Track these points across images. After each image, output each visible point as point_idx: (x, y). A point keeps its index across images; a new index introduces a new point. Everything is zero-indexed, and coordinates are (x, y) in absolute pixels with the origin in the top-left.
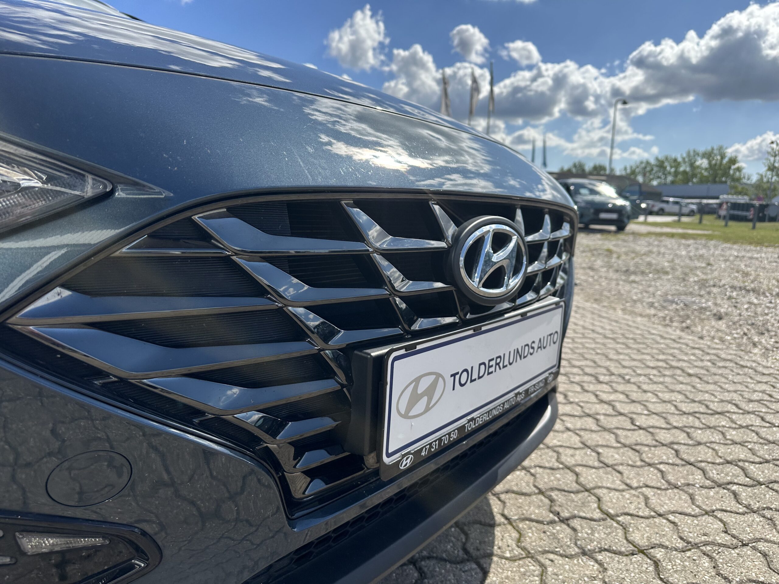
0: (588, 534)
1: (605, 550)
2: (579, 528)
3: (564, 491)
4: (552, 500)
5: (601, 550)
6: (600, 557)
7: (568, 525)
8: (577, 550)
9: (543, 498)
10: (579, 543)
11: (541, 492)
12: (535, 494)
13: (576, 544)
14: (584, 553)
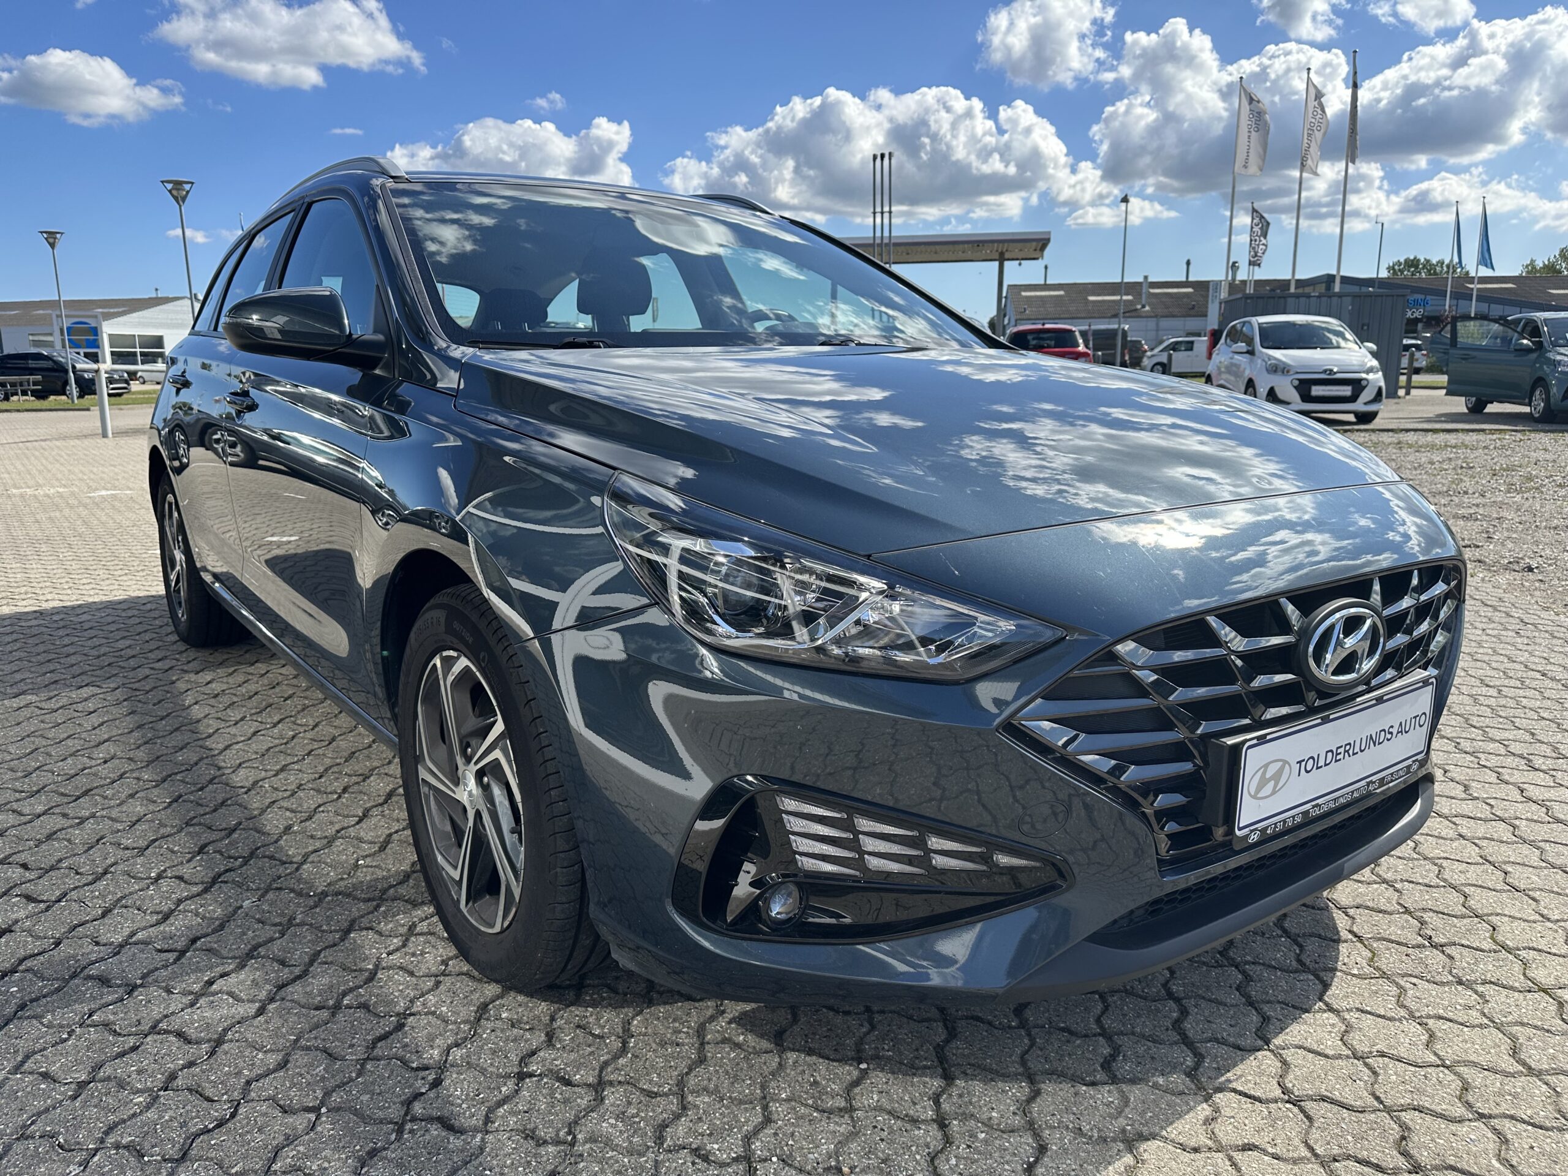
0: (1468, 963)
1: (1491, 982)
2: (1457, 957)
3: (1443, 914)
4: (1423, 923)
5: (1484, 982)
6: (1480, 989)
7: (1443, 952)
8: (1451, 978)
9: (1410, 918)
10: (1454, 971)
11: (1407, 911)
12: (1399, 913)
13: (1450, 972)
14: (1460, 983)
